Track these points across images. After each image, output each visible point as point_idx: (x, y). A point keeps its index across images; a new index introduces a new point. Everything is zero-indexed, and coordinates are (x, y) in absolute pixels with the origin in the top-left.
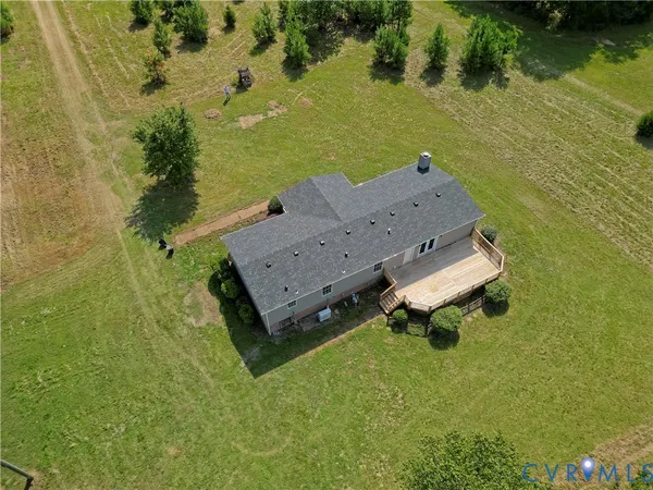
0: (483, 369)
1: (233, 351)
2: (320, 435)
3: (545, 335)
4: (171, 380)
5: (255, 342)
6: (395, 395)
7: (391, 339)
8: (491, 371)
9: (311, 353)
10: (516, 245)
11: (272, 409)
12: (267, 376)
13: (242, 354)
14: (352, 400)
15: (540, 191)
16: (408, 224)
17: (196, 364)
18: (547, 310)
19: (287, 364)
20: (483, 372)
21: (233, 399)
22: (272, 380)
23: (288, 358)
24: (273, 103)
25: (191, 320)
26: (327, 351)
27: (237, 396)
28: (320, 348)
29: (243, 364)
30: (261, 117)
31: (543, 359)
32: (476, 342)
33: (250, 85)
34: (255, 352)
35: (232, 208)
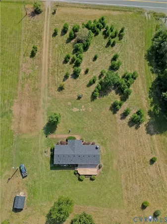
16: (85, 159)
17: (43, 162)
24: (83, 106)
29: (49, 166)
30: (79, 110)
33: (81, 98)
35: (61, 133)
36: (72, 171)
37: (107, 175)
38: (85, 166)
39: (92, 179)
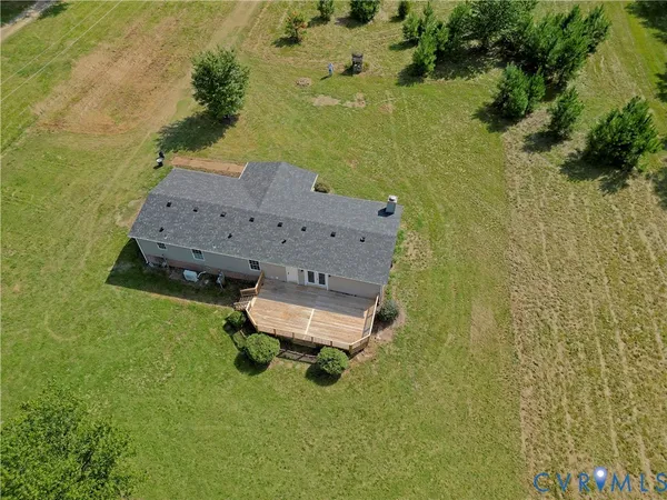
0: (247, 411)
1: (115, 256)
2: (91, 352)
3: (332, 432)
4: (65, 246)
5: (133, 260)
6: (167, 371)
7: (216, 331)
8: (251, 418)
9: (154, 296)
10: (412, 341)
11: (90, 311)
12: (114, 288)
13: (118, 262)
14: (137, 349)
15: (506, 312)
16: (307, 246)
17: (89, 246)
18: (364, 415)
19: (132, 290)
20: (245, 413)
21: (80, 285)
22: (112, 292)
23: (138, 287)
24: (360, 96)
25: (119, 218)
26: (165, 303)
27: (83, 286)
28: (164, 297)
29: (110, 269)
30: (337, 102)
31: (304, 449)
32: (270, 387)
33: (358, 73)
34: (127, 266)
35: (232, 159)
36: (220, 312)
37: (419, 375)
38: (303, 293)
39: (322, 375)
